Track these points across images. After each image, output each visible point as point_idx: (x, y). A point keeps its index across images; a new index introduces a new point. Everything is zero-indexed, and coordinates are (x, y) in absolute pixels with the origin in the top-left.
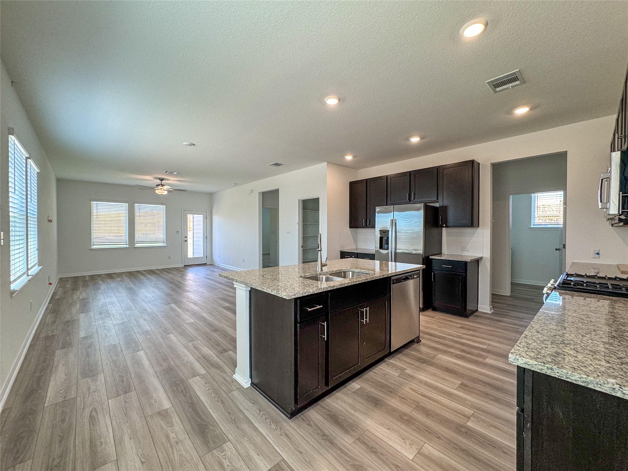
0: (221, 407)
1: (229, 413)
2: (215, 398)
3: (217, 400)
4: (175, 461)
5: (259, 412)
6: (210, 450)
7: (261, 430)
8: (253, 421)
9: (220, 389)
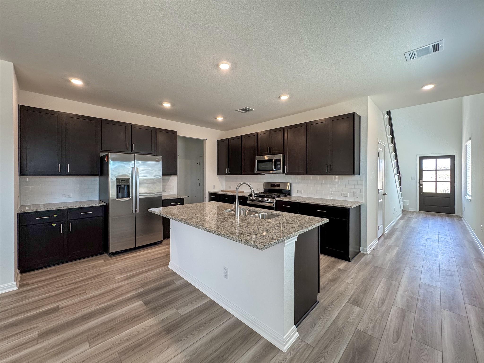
0: (331, 346)
1: (335, 337)
2: (324, 357)
3: (326, 354)
4: (397, 355)
5: (322, 319)
6: (371, 337)
7: (336, 314)
8: (332, 321)
9: (310, 358)
